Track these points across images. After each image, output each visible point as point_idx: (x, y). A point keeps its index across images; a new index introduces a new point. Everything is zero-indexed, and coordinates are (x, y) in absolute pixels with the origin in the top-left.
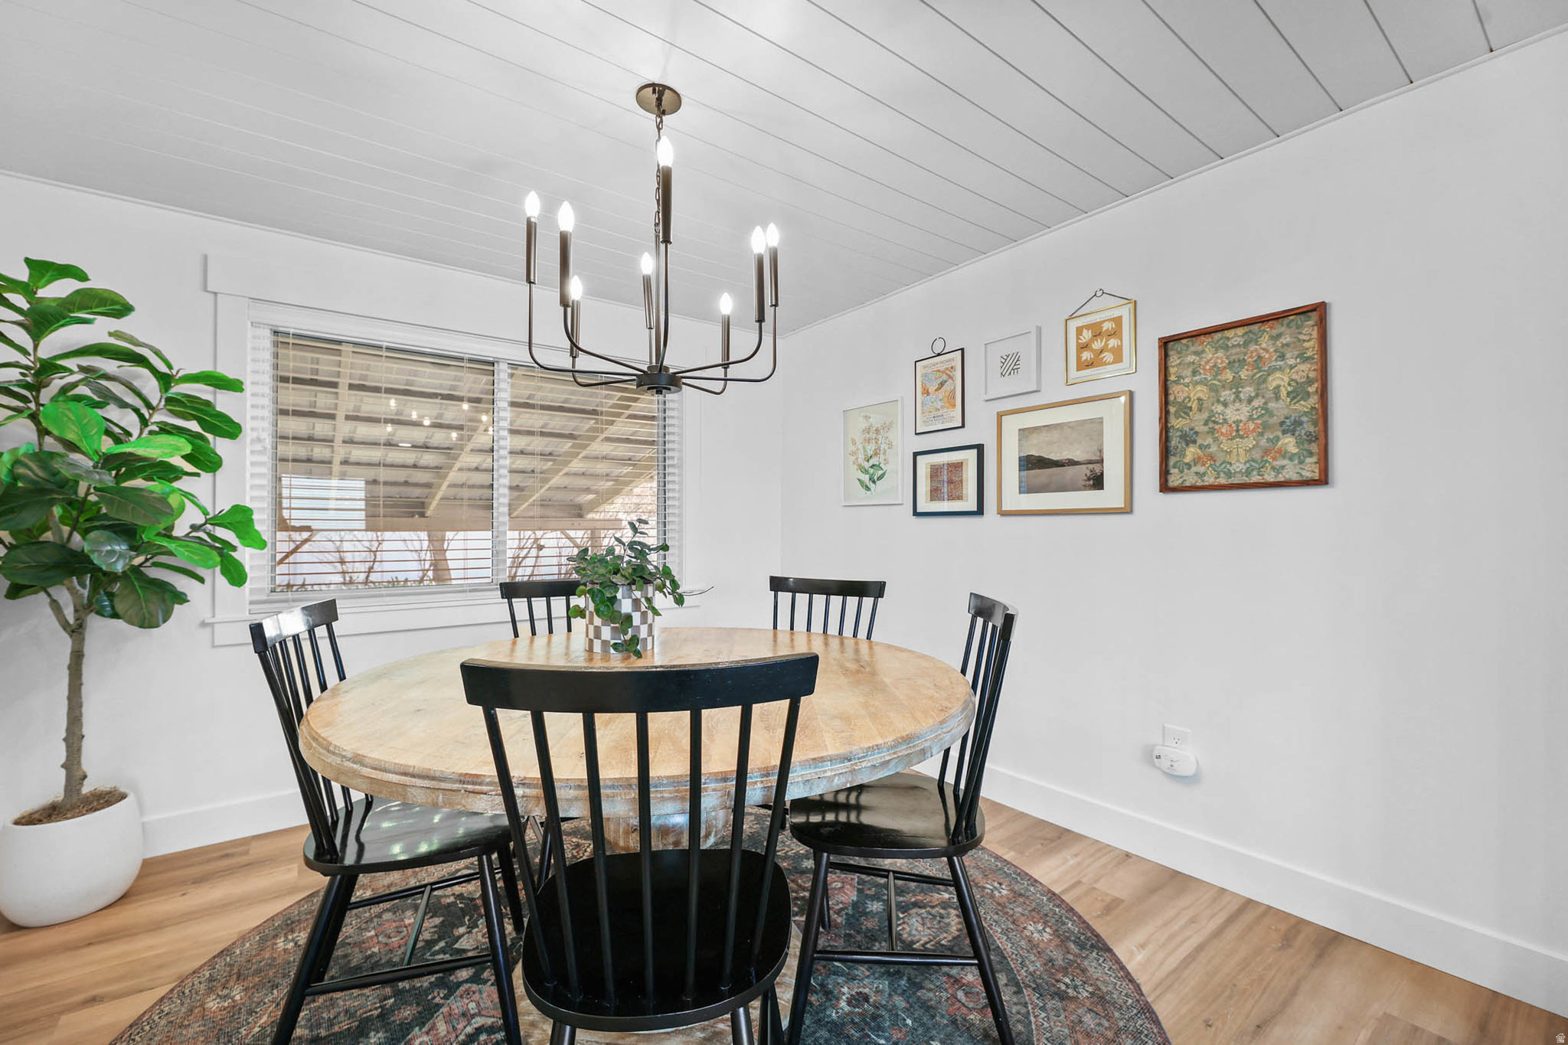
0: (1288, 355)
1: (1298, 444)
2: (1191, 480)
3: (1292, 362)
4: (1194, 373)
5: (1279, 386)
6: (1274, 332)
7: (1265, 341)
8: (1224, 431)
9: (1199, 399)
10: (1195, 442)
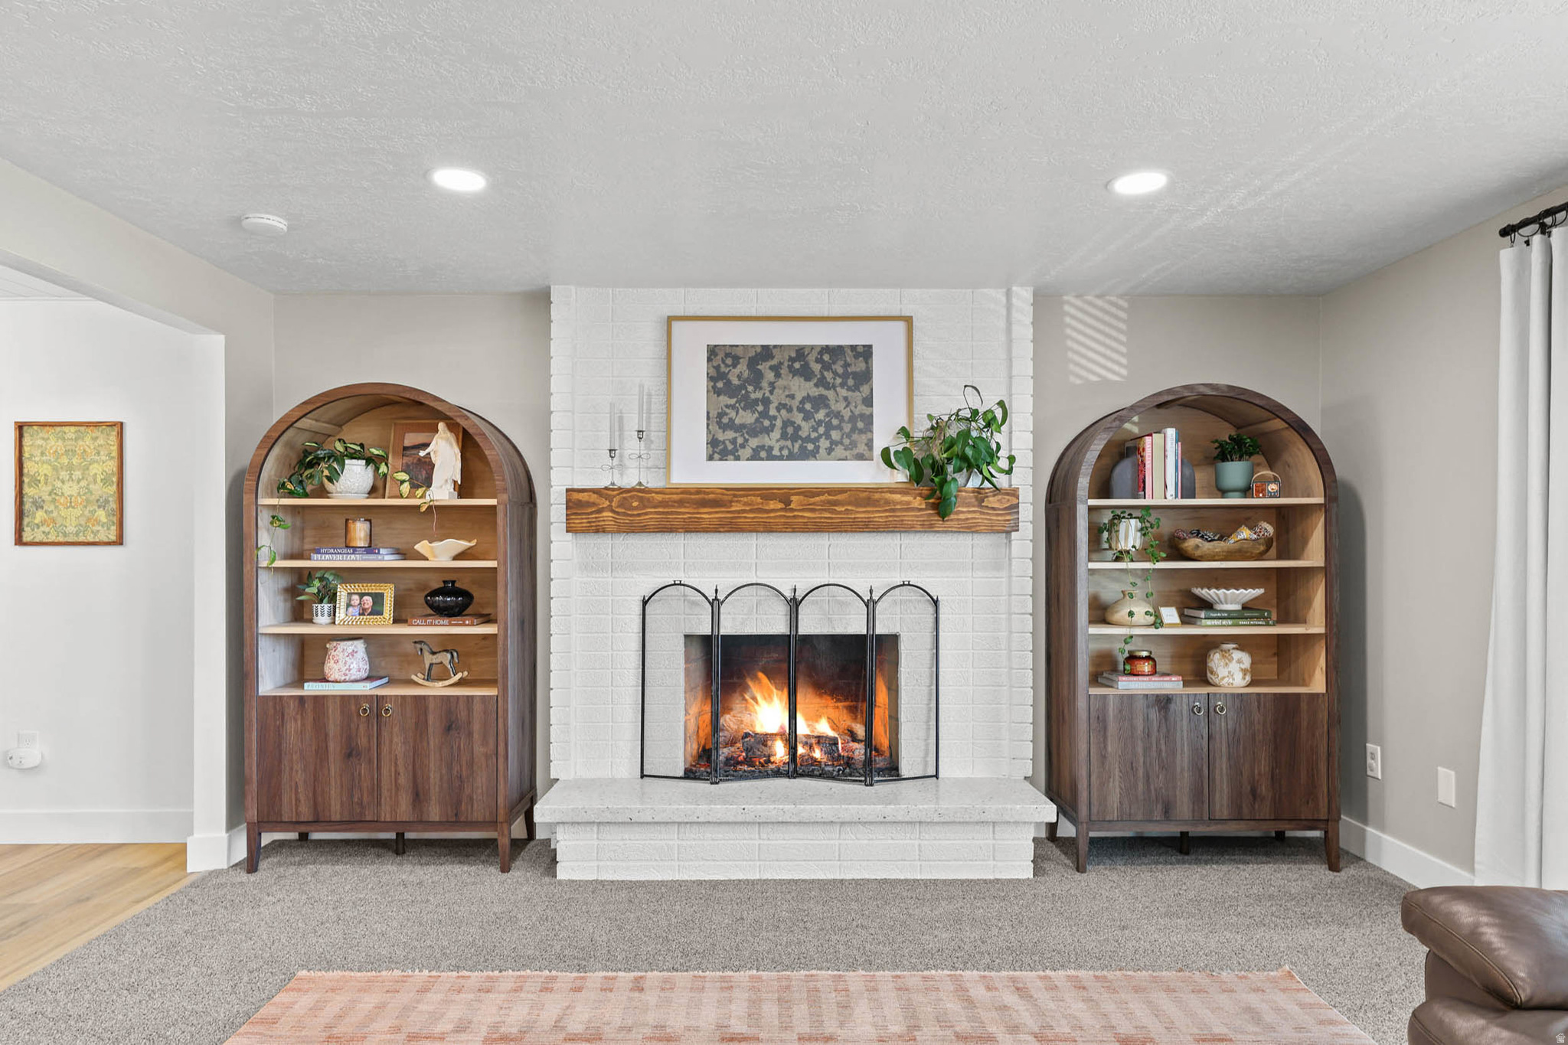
0: (102, 453)
1: (108, 516)
2: (39, 538)
3: (104, 458)
4: (42, 454)
5: (96, 474)
6: (94, 435)
7: (88, 440)
8: (62, 501)
9: (45, 475)
10: (42, 507)
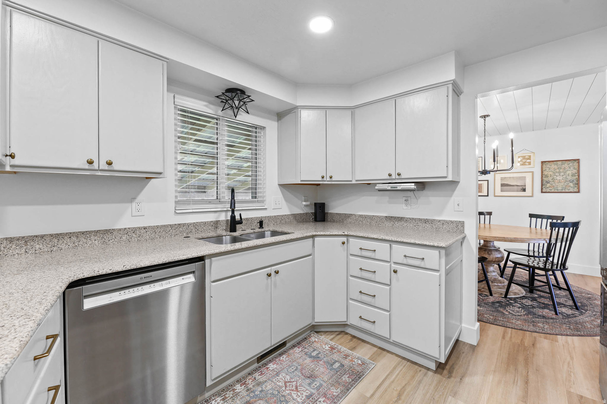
0: (571, 168)
1: (573, 185)
2: (548, 191)
3: (572, 169)
4: (549, 169)
5: (569, 174)
6: (568, 163)
7: (566, 165)
8: (556, 181)
9: (550, 175)
10: (549, 183)
